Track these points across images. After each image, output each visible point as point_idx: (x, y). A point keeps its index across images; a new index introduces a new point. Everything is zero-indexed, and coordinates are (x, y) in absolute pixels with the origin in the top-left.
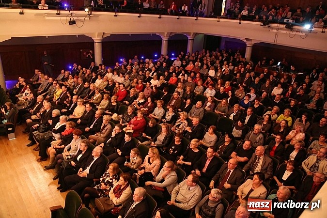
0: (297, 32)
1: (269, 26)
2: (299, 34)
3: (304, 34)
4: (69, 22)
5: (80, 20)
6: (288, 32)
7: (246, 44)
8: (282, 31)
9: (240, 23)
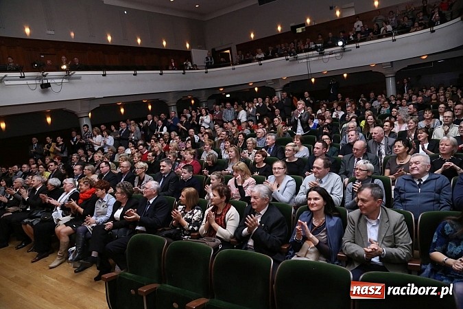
0: (329, 54)
1: (296, 57)
2: (333, 55)
4: (41, 85)
5: (56, 83)
6: (321, 58)
8: (313, 59)
9: (261, 64)
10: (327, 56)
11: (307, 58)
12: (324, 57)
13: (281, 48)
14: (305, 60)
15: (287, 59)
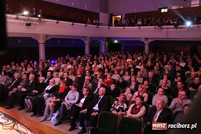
0: (181, 29)
1: (161, 28)
2: (183, 30)
3: (186, 30)
4: (26, 24)
5: (33, 24)
6: (175, 30)
7: (144, 43)
8: (171, 30)
9: (140, 28)
10: (179, 30)
11: (168, 29)
12: (177, 30)
13: (152, 20)
14: (166, 30)
15: (156, 28)
